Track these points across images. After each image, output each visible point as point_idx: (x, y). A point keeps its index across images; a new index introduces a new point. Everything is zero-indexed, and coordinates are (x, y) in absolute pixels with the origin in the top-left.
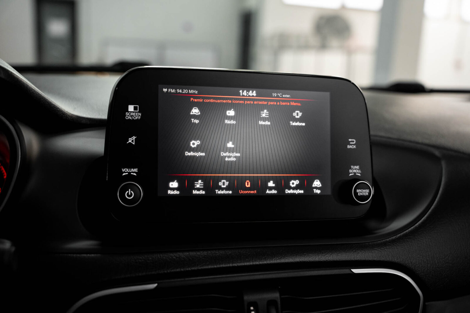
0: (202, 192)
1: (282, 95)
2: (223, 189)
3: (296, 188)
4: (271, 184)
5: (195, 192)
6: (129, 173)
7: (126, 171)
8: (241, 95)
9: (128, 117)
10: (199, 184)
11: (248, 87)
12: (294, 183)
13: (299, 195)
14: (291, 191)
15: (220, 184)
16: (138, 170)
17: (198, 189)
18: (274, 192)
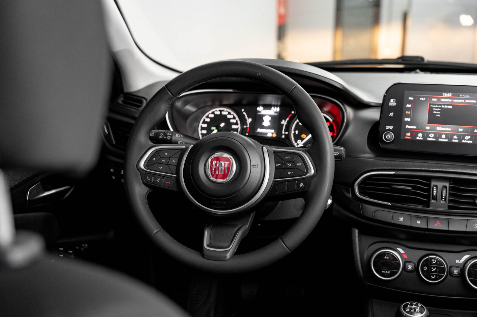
0: (421, 139)
1: (465, 96)
2: (431, 138)
3: (469, 140)
4: (455, 137)
5: (418, 138)
6: (389, 128)
7: (388, 127)
8: (444, 95)
9: (390, 104)
10: (420, 135)
11: (448, 92)
12: (467, 137)
13: (470, 144)
14: (466, 141)
15: (430, 135)
16: (393, 127)
17: (420, 137)
18: (457, 141)
